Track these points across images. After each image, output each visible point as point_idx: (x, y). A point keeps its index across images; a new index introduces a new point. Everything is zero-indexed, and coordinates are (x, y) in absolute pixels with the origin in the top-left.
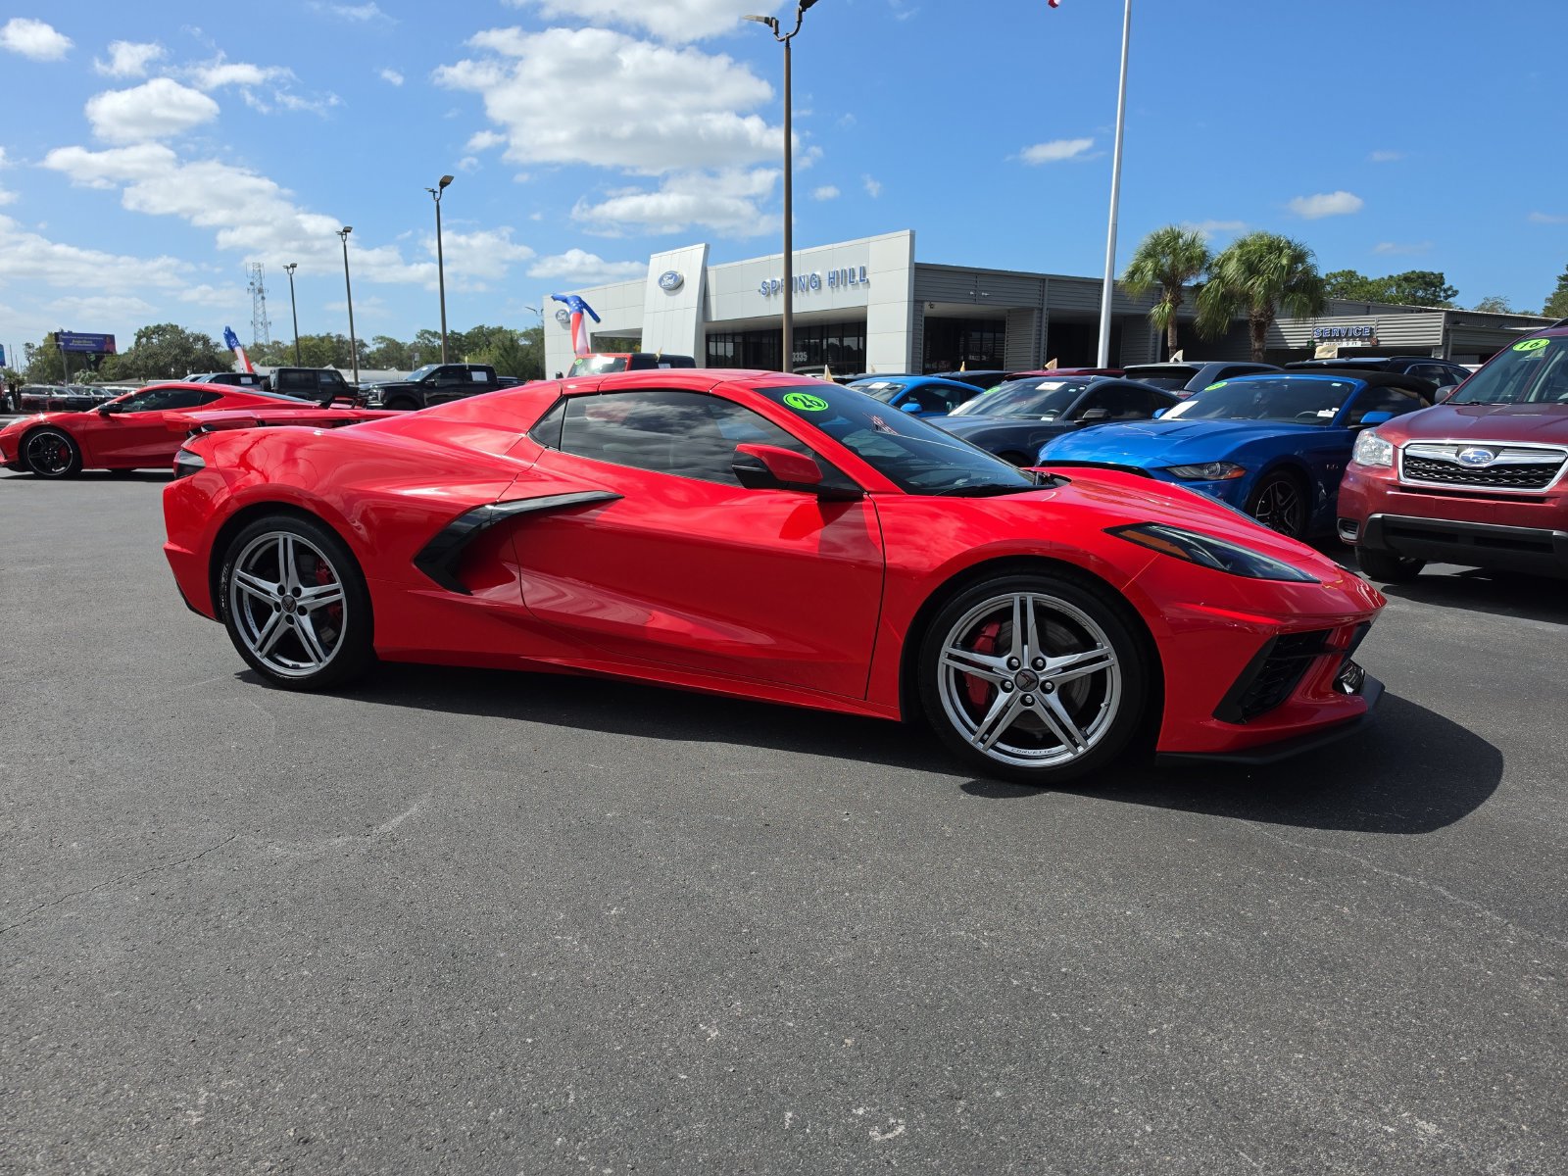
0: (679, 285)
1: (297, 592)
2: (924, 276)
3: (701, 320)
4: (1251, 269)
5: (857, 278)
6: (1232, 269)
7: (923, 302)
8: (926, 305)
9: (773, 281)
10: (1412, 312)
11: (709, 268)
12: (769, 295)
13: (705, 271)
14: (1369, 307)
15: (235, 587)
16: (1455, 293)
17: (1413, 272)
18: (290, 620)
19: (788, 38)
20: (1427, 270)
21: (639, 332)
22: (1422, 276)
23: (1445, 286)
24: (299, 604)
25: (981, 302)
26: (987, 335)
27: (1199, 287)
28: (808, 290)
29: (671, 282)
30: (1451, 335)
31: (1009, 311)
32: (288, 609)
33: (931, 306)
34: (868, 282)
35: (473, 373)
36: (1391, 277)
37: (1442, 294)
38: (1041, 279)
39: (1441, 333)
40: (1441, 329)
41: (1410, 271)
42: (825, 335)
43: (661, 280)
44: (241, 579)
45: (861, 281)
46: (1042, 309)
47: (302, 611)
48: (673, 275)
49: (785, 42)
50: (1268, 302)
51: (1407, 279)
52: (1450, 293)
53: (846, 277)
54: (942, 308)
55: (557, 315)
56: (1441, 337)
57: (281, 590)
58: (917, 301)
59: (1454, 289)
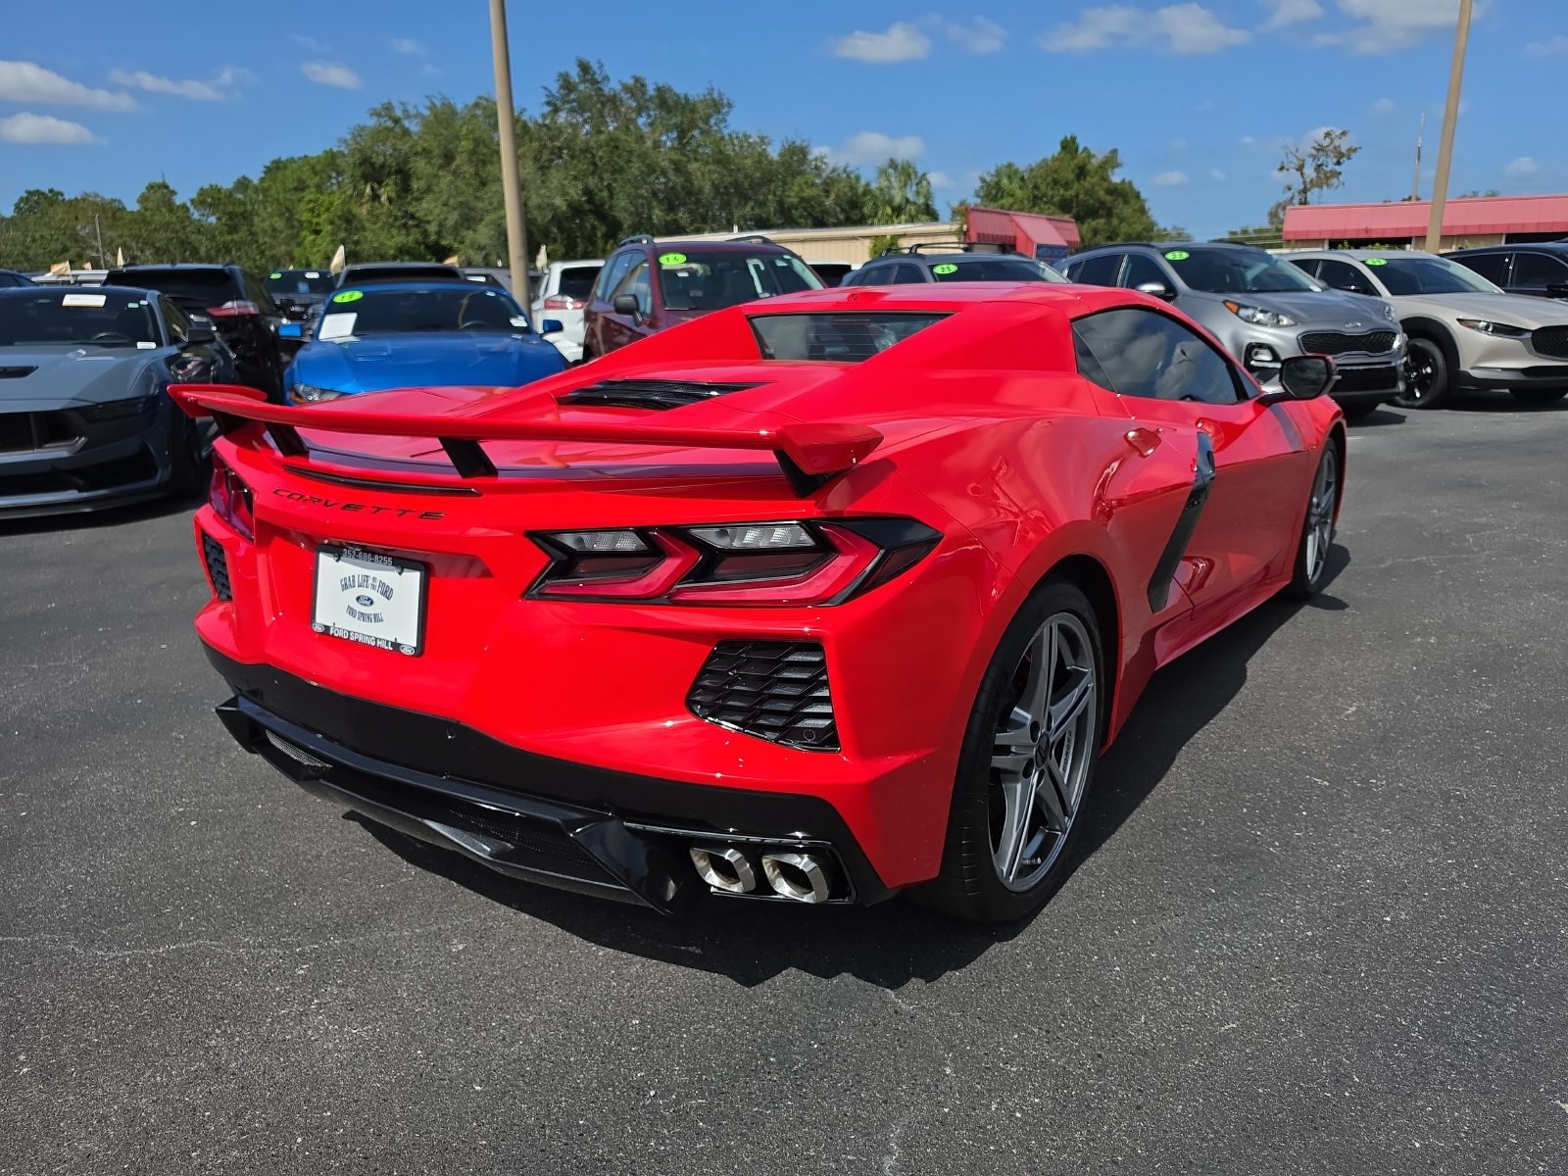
1: (1050, 721)
32: (1043, 760)
57: (1035, 733)
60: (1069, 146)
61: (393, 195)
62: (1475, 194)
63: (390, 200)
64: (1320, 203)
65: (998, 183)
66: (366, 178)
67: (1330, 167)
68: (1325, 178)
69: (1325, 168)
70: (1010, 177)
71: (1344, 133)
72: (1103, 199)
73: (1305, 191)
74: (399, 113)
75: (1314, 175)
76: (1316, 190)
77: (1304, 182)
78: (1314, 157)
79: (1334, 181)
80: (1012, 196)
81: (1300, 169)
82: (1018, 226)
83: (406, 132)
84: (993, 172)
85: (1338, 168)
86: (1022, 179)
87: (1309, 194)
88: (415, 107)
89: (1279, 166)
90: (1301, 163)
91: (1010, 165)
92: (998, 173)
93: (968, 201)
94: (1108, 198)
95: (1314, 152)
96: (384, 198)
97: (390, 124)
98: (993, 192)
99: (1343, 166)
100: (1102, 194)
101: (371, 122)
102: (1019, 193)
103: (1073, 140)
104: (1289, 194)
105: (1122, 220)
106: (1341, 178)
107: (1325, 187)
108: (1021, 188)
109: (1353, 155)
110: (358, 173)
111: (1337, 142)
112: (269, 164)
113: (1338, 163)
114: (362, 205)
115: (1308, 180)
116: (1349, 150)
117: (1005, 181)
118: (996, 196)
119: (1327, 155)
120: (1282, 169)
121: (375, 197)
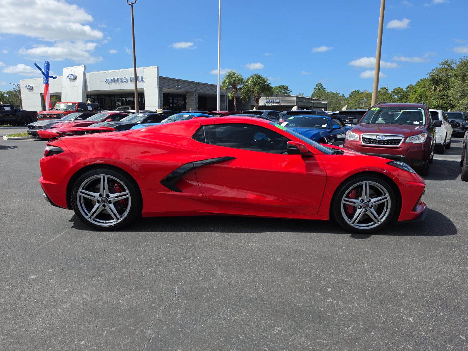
0: (75, 78)
1: (108, 196)
2: (162, 80)
3: (84, 90)
4: (255, 84)
5: (140, 80)
6: (249, 83)
7: (162, 88)
8: (163, 89)
9: (110, 79)
10: (286, 96)
11: (86, 73)
12: (109, 83)
13: (85, 74)
14: (277, 95)
15: (79, 195)
16: (291, 91)
17: (281, 85)
18: (104, 206)
19: (132, 4)
20: (284, 85)
21: (60, 93)
22: (283, 87)
23: (289, 89)
24: (109, 200)
25: (179, 89)
26: (179, 99)
27: (241, 88)
28: (123, 82)
29: (72, 77)
30: (298, 102)
31: (186, 92)
32: (104, 202)
33: (164, 90)
34: (144, 81)
35: (5, 107)
36: (276, 86)
37: (288, 91)
38: (196, 83)
39: (296, 102)
40: (296, 101)
41: (280, 85)
42: (127, 96)
43: (68, 77)
44: (81, 192)
45: (141, 80)
46: (196, 92)
47: (110, 202)
48: (72, 75)
49: (131, 5)
50: (259, 93)
51: (280, 87)
52: (290, 91)
53: (119, 80)
54: (168, 90)
55: (26, 87)
56: (296, 103)
57: (101, 196)
58: (160, 88)
59: (291, 90)
61: (441, 89)
63: (440, 91)
66: (433, 84)
74: (449, 63)
83: (452, 68)
88: (456, 60)
96: (438, 90)
97: (446, 67)
101: (439, 67)
110: (431, 82)
112: (419, 80)
114: (430, 92)
121: (435, 89)
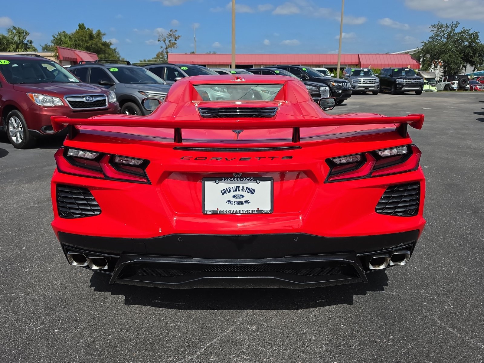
60: (82, 27)
62: (210, 52)
64: (172, 53)
65: (60, 39)
67: (173, 41)
68: (173, 45)
69: (172, 41)
70: (65, 37)
71: (176, 31)
72: (101, 47)
73: (167, 48)
75: (169, 43)
76: (170, 48)
77: (166, 46)
78: (168, 38)
79: (175, 46)
80: (67, 43)
81: (164, 41)
82: (77, 55)
84: (57, 34)
85: (175, 42)
86: (70, 37)
87: (168, 49)
89: (158, 40)
90: (164, 39)
91: (64, 32)
92: (60, 35)
93: (48, 45)
94: (103, 47)
95: (168, 36)
98: (59, 42)
99: (177, 41)
100: (101, 45)
102: (69, 43)
103: (83, 25)
104: (162, 50)
105: (109, 55)
106: (177, 44)
107: (173, 47)
108: (69, 40)
109: (179, 38)
111: (174, 33)
113: (176, 40)
115: (167, 45)
116: (178, 36)
117: (63, 38)
118: (60, 43)
119: (172, 37)
120: (159, 41)
